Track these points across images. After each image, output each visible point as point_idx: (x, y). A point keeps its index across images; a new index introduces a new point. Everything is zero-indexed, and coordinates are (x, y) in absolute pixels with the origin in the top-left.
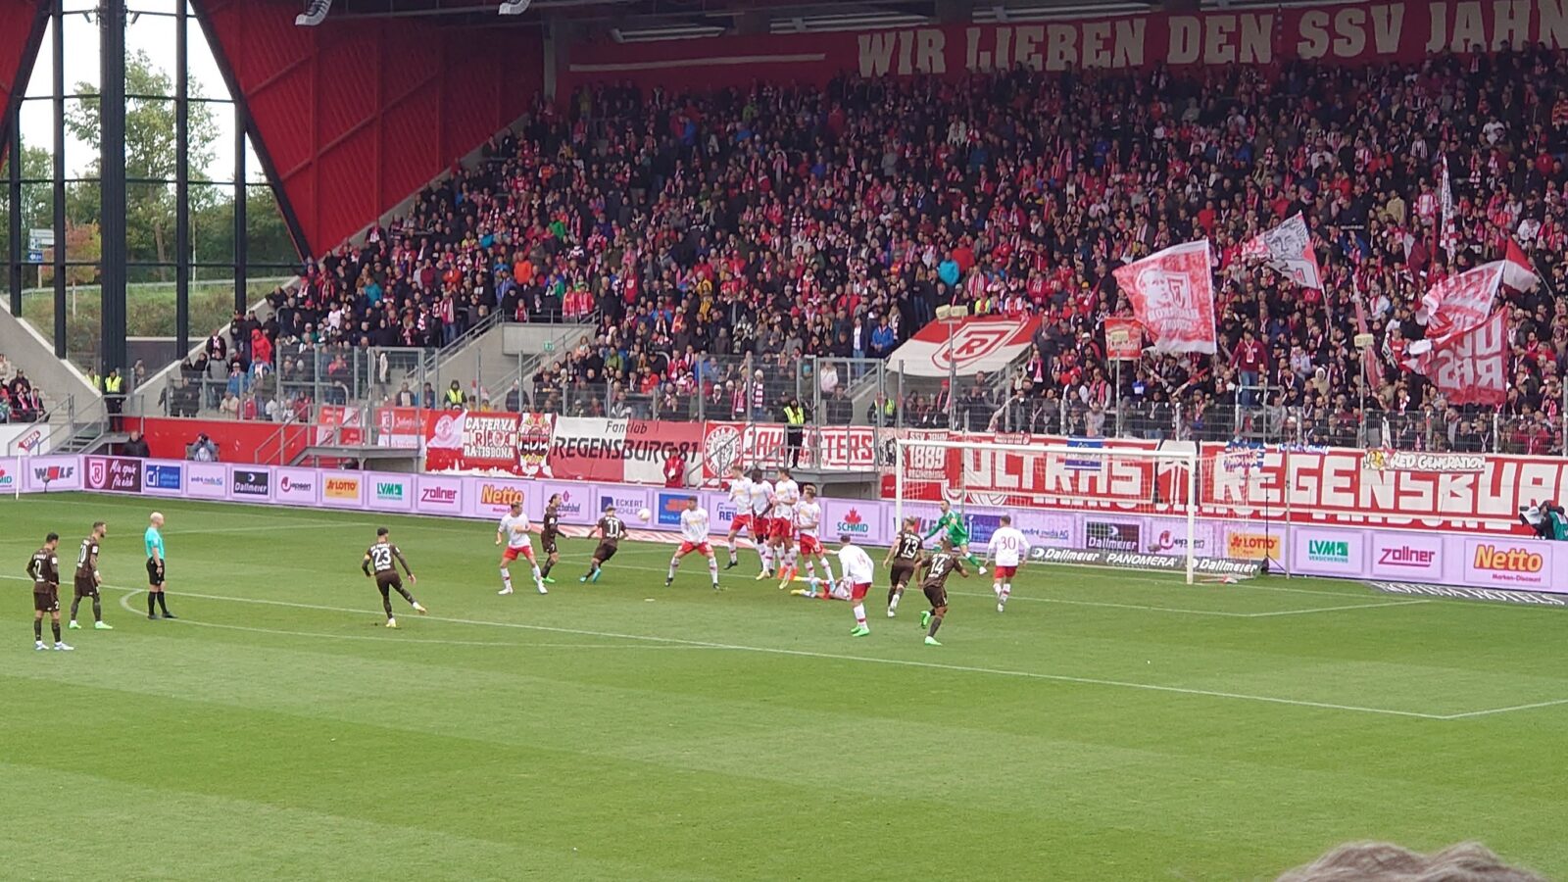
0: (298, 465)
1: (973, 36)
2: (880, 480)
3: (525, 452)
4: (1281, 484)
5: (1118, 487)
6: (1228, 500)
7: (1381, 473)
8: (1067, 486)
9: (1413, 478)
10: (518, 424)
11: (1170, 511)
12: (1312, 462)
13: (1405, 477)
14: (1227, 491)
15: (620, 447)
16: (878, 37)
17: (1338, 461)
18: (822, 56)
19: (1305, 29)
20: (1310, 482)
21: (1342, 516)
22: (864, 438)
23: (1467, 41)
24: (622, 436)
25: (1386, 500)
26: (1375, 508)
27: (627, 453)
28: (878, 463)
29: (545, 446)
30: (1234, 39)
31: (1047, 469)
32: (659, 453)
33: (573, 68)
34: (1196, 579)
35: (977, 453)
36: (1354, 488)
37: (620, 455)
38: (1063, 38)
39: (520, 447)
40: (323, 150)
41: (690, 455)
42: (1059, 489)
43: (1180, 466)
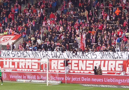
5: (33, 67)
6: (54, 69)
8: (24, 67)
9: (89, 64)
11: (43, 71)
12: (70, 62)
20: (70, 65)
21: (76, 72)
25: (84, 69)
26: (82, 70)
31: (20, 64)
35: (6, 62)
36: (78, 66)
42: (22, 68)
43: (45, 63)
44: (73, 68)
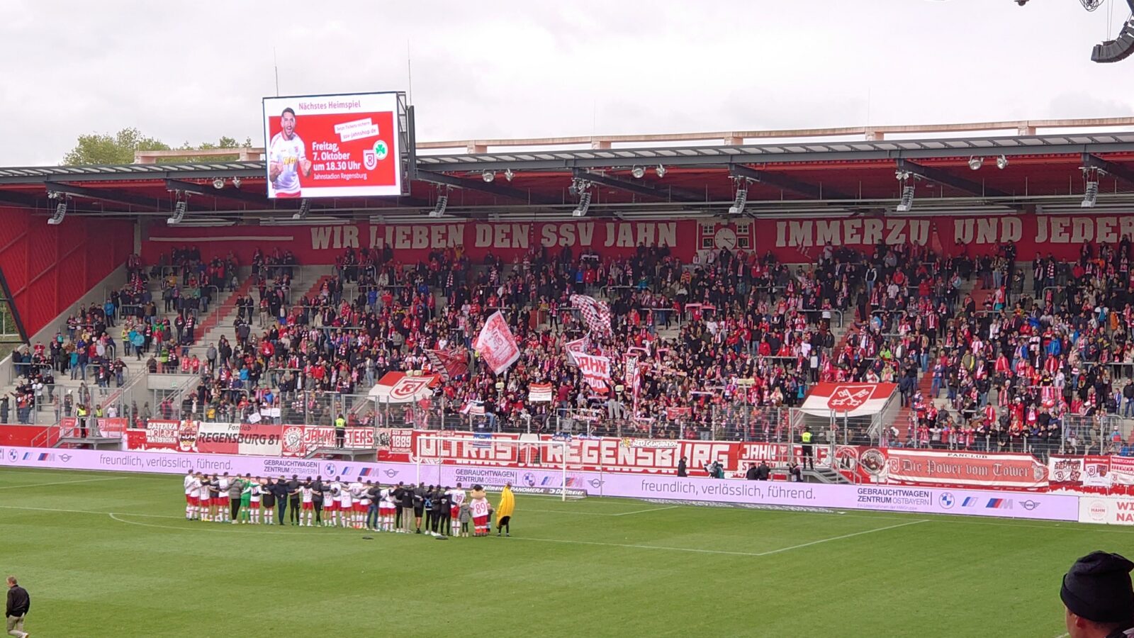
0: (58, 447)
1: (373, 230)
2: (377, 452)
3: (182, 440)
4: (580, 454)
5: (500, 456)
6: (554, 461)
7: (629, 449)
8: (474, 455)
9: (644, 451)
10: (179, 426)
11: (526, 466)
12: (595, 444)
13: (640, 450)
14: (554, 456)
15: (237, 437)
16: (322, 229)
17: (607, 443)
18: (291, 238)
19: (545, 232)
20: (595, 453)
21: (610, 468)
22: (369, 433)
23: (624, 241)
24: (238, 432)
25: (631, 461)
26: (625, 464)
27: (240, 440)
28: (376, 444)
29: (194, 437)
30: (510, 236)
31: (464, 448)
32: (258, 440)
33: (151, 239)
34: (566, 498)
35: (428, 442)
36: (616, 455)
37: (236, 441)
38: (421, 233)
39: (180, 437)
40: (32, 281)
41: (275, 441)
42: (470, 457)
43: (531, 446)
44: (604, 460)
